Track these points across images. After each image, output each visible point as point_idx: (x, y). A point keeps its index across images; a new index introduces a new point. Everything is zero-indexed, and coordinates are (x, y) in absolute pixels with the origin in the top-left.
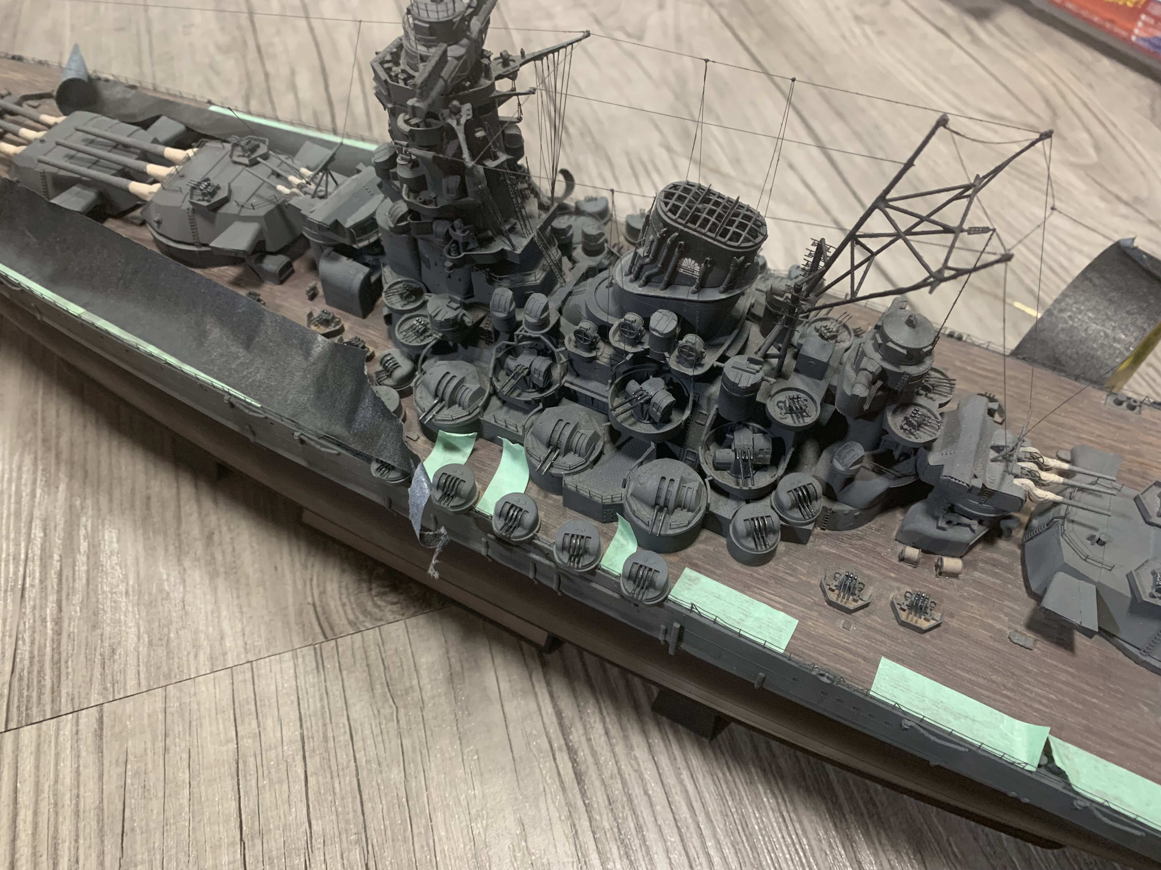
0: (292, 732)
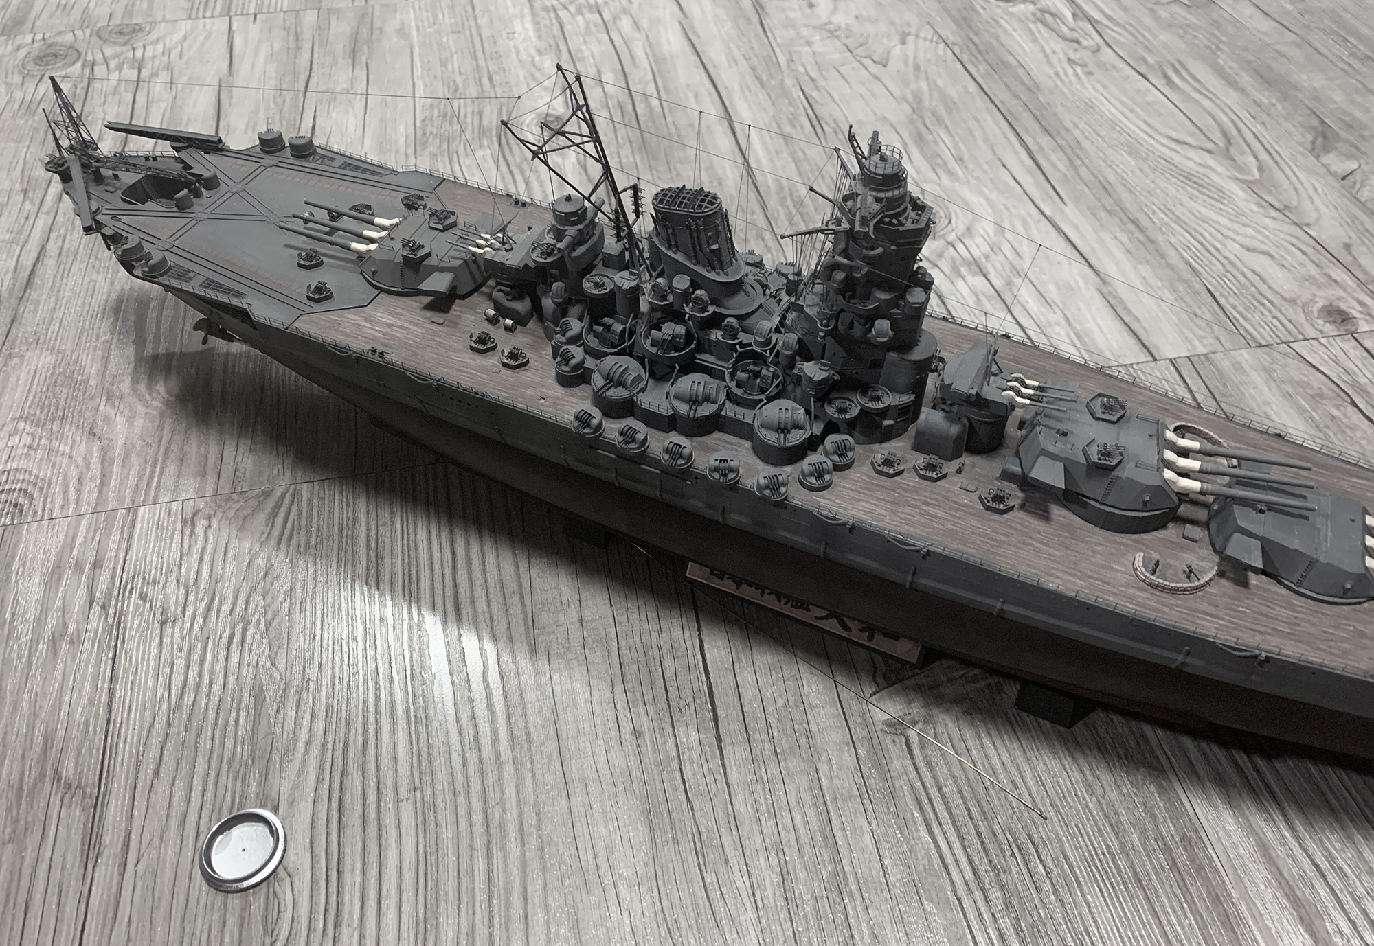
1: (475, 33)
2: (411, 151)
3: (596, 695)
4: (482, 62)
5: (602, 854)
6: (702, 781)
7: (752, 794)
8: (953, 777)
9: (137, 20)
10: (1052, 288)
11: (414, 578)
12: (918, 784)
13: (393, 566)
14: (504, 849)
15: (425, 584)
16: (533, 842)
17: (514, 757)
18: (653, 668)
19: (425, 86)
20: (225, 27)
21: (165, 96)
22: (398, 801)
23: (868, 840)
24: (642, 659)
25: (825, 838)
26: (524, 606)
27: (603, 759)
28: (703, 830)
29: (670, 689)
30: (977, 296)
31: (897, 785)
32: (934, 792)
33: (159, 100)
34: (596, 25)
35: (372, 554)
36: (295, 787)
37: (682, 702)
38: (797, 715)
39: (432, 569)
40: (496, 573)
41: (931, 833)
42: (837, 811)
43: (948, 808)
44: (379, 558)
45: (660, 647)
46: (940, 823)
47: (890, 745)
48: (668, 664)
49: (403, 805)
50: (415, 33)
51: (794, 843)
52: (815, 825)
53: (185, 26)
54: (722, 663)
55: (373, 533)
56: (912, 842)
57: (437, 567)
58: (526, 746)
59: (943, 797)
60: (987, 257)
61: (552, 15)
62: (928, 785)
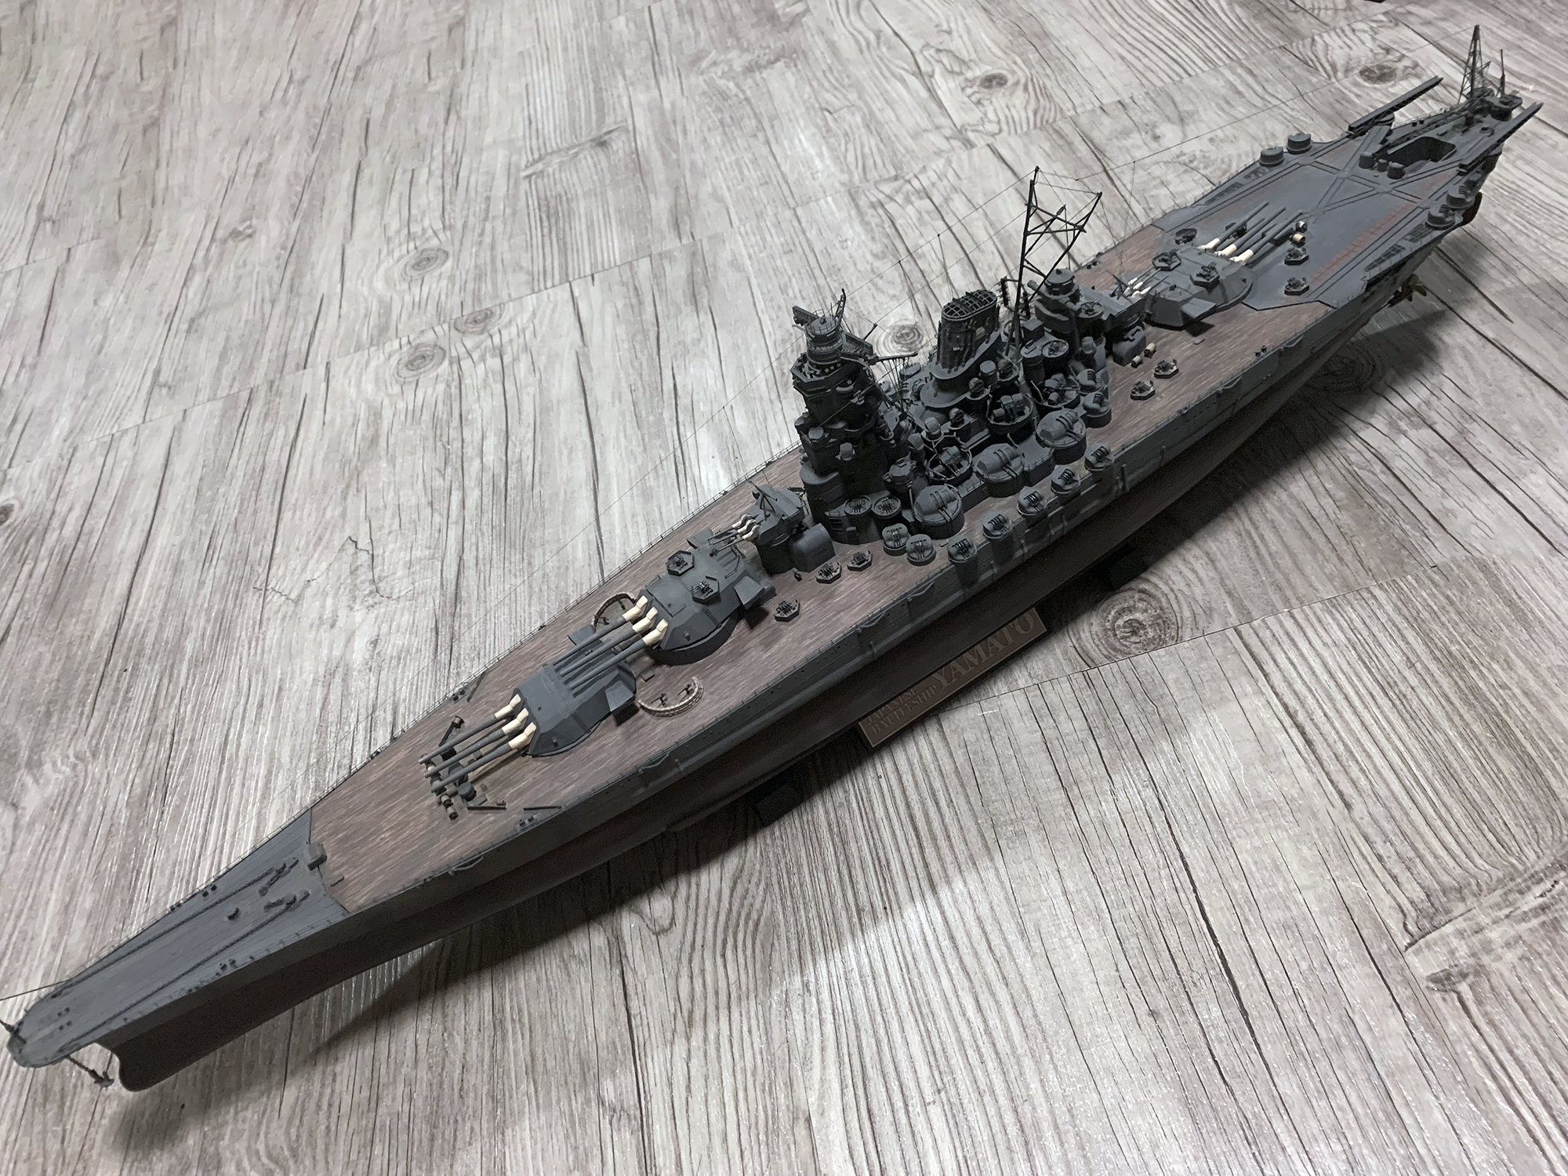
0: (1080, 723)
1: (807, 250)
2: (774, 396)
3: (1101, 975)
4: (821, 281)
5: (1146, 1148)
6: (1236, 1062)
7: (1295, 1071)
8: (1524, 1036)
9: (487, 304)
10: (1516, 428)
11: (884, 862)
12: (1485, 1047)
13: (860, 850)
14: (1043, 1149)
15: (895, 866)
16: (1071, 1141)
17: (1031, 1049)
18: (1155, 940)
19: (771, 319)
20: (568, 295)
21: (531, 379)
22: (925, 1105)
23: (1438, 1116)
24: (1140, 930)
25: (1388, 1116)
26: (1002, 883)
27: (1124, 1044)
28: (1250, 1116)
29: (1178, 961)
30: (1427, 454)
31: (1459, 1050)
32: (1504, 1056)
33: (527, 386)
34: (928, 213)
35: (837, 839)
36: (821, 1097)
37: (1195, 975)
38: (1327, 978)
39: (898, 850)
40: (963, 847)
41: (1511, 1103)
42: (1396, 1085)
43: (1526, 1074)
44: (844, 843)
45: (1156, 914)
46: (1519, 1092)
47: (1441, 1004)
48: (1170, 932)
49: (932, 1109)
50: (748, 262)
51: (1354, 1125)
52: (1374, 1103)
53: (531, 301)
54: (1230, 926)
55: (832, 815)
56: (1491, 1116)
57: (903, 846)
58: (1040, 1036)
59: (1517, 1060)
60: (1428, 403)
61: (880, 211)
62: (1496, 1047)
